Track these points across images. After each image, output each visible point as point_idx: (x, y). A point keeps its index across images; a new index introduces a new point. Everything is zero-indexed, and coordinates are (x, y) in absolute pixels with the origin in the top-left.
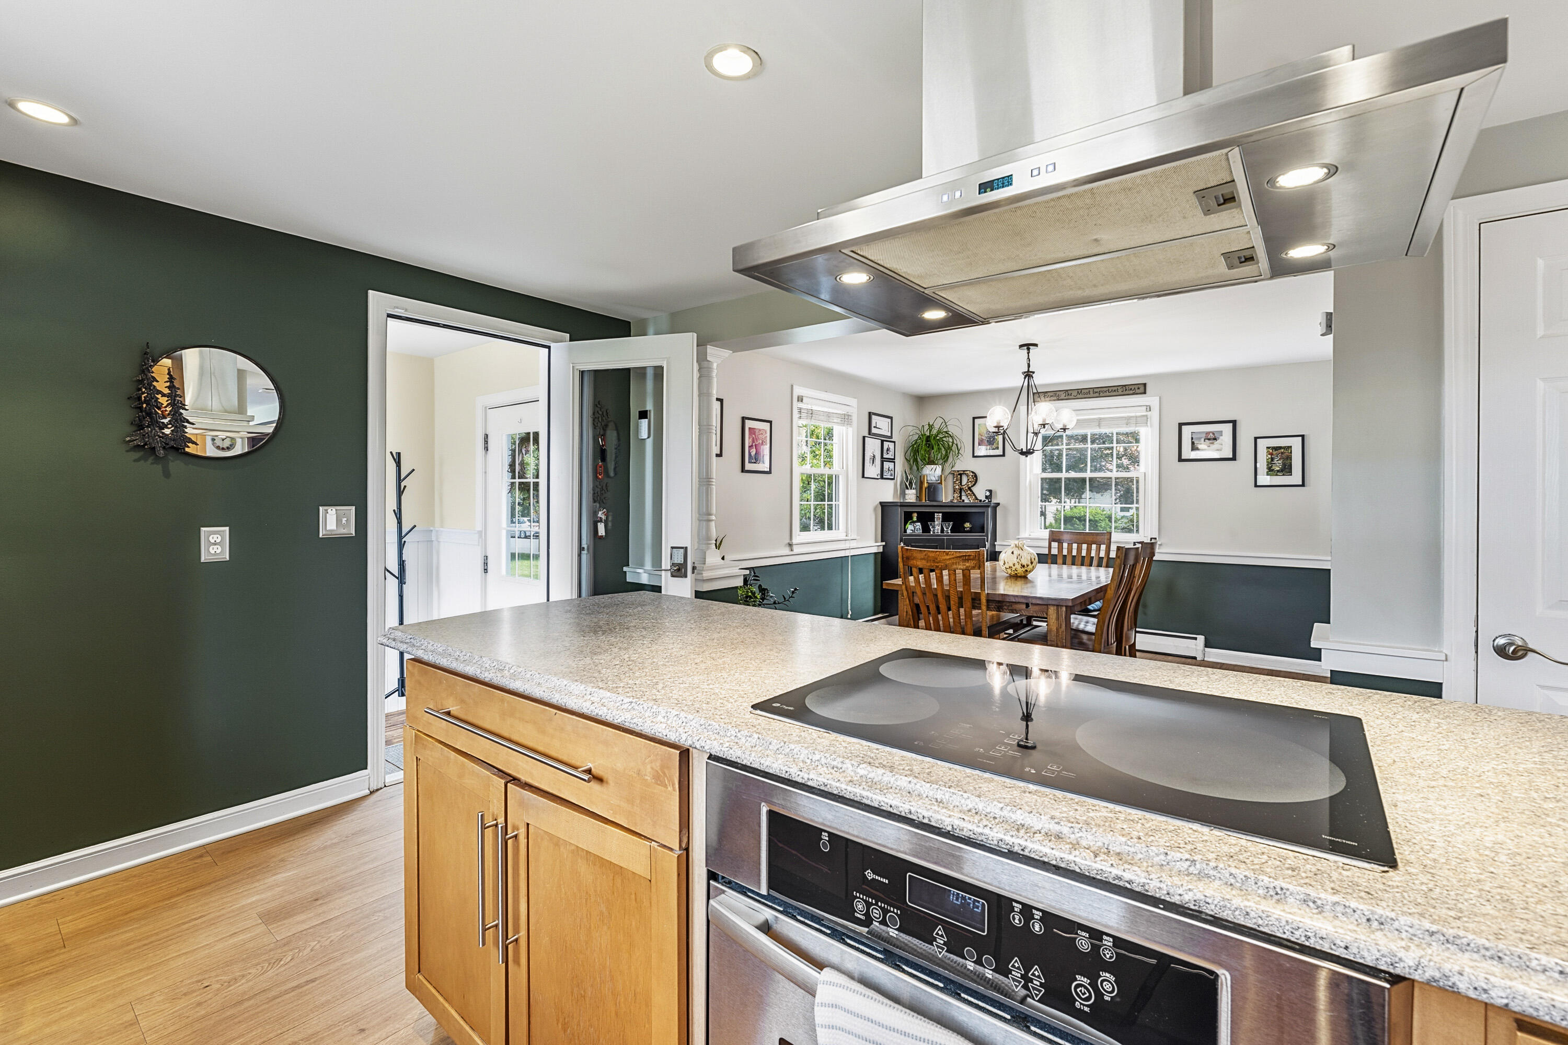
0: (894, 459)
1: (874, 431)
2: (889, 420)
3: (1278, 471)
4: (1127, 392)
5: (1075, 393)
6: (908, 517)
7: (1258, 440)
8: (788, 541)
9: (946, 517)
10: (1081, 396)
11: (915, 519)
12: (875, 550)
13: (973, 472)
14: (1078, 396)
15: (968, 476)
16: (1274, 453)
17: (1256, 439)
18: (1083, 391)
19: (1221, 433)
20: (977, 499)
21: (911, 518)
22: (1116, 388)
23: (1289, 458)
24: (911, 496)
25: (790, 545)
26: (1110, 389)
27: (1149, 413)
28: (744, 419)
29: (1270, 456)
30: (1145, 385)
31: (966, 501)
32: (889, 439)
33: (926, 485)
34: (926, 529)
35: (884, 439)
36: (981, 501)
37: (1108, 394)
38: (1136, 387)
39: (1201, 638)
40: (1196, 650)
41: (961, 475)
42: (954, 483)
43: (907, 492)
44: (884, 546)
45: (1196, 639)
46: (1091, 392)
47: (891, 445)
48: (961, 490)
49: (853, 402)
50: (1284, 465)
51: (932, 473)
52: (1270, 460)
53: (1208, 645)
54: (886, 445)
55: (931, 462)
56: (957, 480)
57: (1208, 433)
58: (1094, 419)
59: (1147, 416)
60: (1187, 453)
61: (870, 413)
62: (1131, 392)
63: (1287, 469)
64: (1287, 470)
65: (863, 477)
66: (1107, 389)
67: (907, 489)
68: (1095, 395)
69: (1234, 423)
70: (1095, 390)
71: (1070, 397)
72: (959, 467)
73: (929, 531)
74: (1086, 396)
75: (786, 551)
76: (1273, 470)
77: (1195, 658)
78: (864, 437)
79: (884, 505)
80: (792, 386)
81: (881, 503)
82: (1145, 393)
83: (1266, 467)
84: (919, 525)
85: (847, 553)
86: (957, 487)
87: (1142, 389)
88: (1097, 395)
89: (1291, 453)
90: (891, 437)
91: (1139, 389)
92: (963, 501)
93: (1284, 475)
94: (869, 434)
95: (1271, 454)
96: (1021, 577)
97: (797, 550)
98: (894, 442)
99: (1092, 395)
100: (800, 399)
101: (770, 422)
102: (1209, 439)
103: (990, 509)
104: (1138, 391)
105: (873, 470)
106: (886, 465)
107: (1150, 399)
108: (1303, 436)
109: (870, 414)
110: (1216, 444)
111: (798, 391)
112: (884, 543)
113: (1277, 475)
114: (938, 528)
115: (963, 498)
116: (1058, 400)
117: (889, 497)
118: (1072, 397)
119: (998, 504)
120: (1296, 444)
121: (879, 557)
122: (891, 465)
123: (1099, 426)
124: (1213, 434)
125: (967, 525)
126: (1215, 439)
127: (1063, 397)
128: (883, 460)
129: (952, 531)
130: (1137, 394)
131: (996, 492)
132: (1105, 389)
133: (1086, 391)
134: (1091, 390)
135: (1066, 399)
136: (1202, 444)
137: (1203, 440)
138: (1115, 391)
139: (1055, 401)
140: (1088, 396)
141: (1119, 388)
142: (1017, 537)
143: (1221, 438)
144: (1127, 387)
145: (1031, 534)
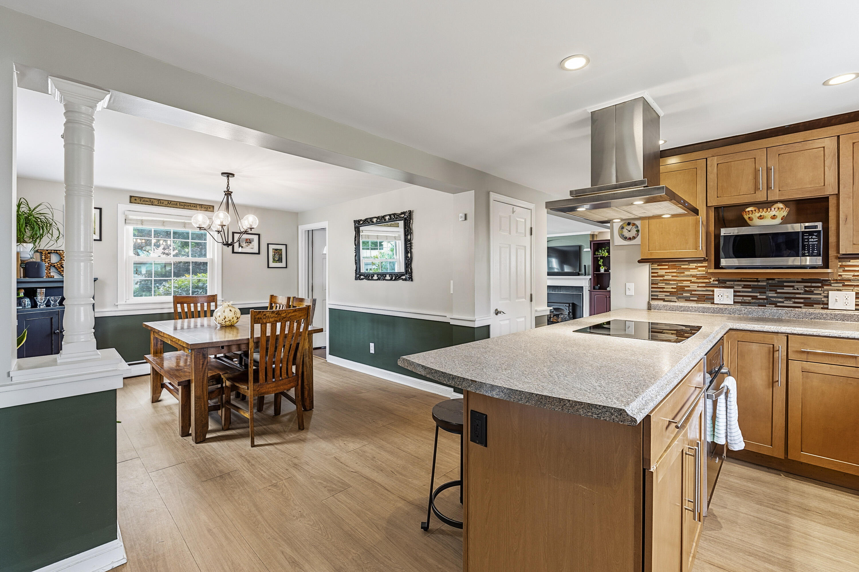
4: (201, 208)
5: (166, 203)
10: (170, 205)
16: (276, 252)
17: (268, 244)
18: (172, 203)
19: (253, 240)
22: (195, 205)
23: (281, 255)
26: (192, 205)
30: (213, 207)
37: (190, 207)
38: (207, 206)
42: (43, 261)
48: (51, 267)
50: (279, 258)
51: (25, 250)
52: (273, 255)
55: (23, 240)
56: (46, 258)
57: (247, 240)
58: (180, 222)
60: (237, 249)
62: (205, 209)
64: (280, 260)
66: (190, 204)
68: (181, 207)
69: (259, 235)
70: (181, 204)
71: (161, 204)
74: (174, 206)
83: (272, 258)
86: (47, 264)
87: (211, 209)
88: (183, 207)
89: (282, 252)
92: (53, 276)
93: (279, 262)
95: (274, 252)
99: (178, 206)
102: (247, 242)
104: (208, 208)
107: (214, 215)
108: (286, 245)
110: (251, 245)
113: (276, 262)
115: (52, 274)
116: (152, 205)
118: (164, 205)
120: (283, 248)
123: (185, 227)
124: (250, 240)
126: (250, 243)
127: (156, 203)
130: (207, 211)
132: (188, 204)
133: (174, 203)
134: (178, 204)
135: (159, 206)
136: (244, 244)
137: (244, 242)
138: (194, 207)
139: (149, 205)
140: (176, 206)
141: (197, 205)
142: (116, 304)
143: (253, 242)
144: (203, 206)
145: (127, 301)
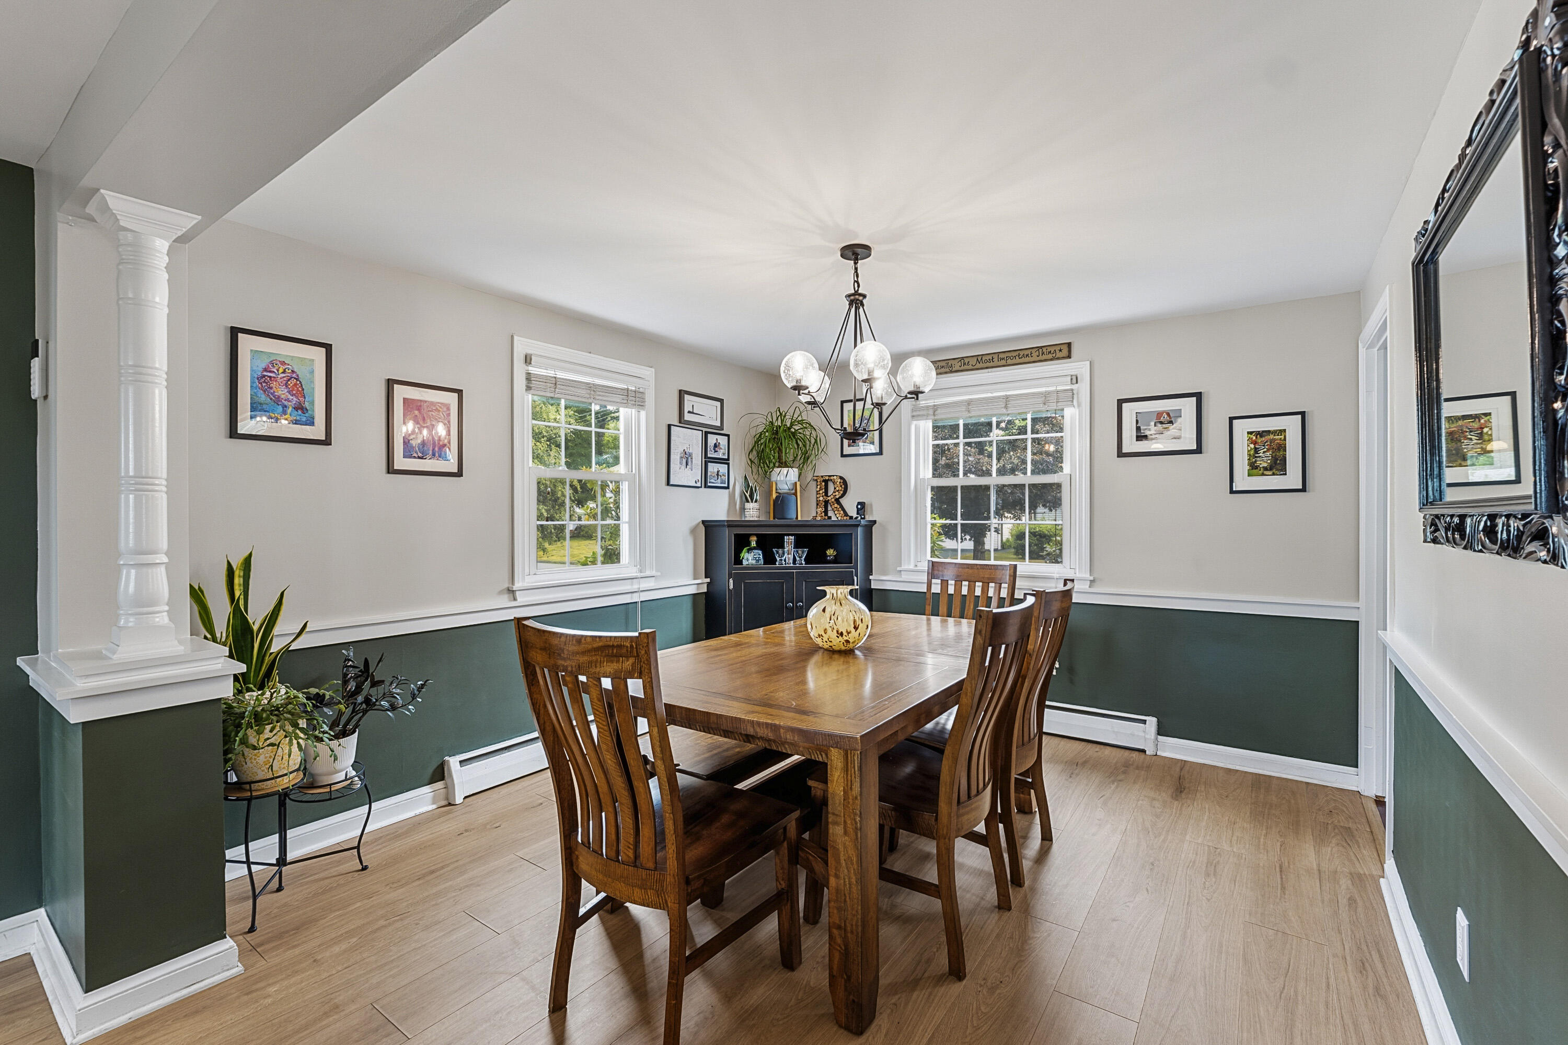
0: (728, 459)
1: (688, 417)
2: (718, 404)
3: (1265, 469)
4: (1044, 357)
5: (974, 361)
6: (741, 542)
7: (1235, 422)
8: (506, 585)
9: (800, 542)
10: (981, 365)
11: (754, 544)
12: (692, 590)
13: (841, 478)
14: (978, 366)
15: (834, 483)
16: (1259, 440)
17: (1231, 419)
18: (984, 358)
19: (1178, 414)
20: (846, 514)
21: (749, 544)
22: (1028, 352)
23: (1282, 447)
24: (753, 512)
25: (511, 592)
26: (1022, 353)
27: (1075, 387)
28: (390, 383)
29: (1252, 446)
30: (1069, 345)
31: (834, 518)
32: (718, 430)
33: (774, 496)
34: (769, 559)
35: (707, 431)
36: (851, 518)
37: (1018, 360)
38: (1058, 348)
39: (1152, 721)
40: (1145, 739)
41: (826, 482)
42: (817, 493)
43: (747, 505)
44: (709, 584)
45: (1144, 722)
46: (996, 359)
47: (723, 441)
48: (826, 502)
49: (648, 373)
50: (1275, 459)
51: (785, 478)
52: (1252, 452)
53: (1161, 731)
54: (712, 439)
55: (783, 464)
56: (821, 489)
57: (1159, 414)
58: (999, 397)
59: (1072, 390)
60: (1131, 444)
61: (680, 391)
62: (1050, 356)
63: (1278, 465)
64: (1279, 467)
65: (668, 484)
66: (1017, 353)
67: (748, 501)
68: (1001, 363)
69: (1198, 396)
70: (1001, 356)
71: (966, 367)
72: (823, 470)
73: (774, 561)
74: (988, 365)
75: (505, 601)
76: (1257, 468)
77: (1144, 751)
78: (669, 426)
79: (710, 527)
80: (512, 337)
81: (703, 522)
82: (1069, 357)
83: (1246, 462)
84: (759, 554)
85: (635, 598)
86: (821, 499)
87: (1065, 352)
88: (1003, 362)
89: (1285, 439)
90: (721, 428)
91: (1063, 351)
92: (830, 518)
93: (1274, 474)
94: (680, 422)
95: (1255, 443)
96: (840, 652)
97: (522, 599)
98: (728, 436)
99: (996, 363)
100: (528, 360)
101: (460, 392)
102: (1161, 423)
103: (860, 529)
104: (1059, 355)
105: (690, 475)
106: (713, 468)
107: (1078, 366)
108: (1303, 414)
109: (682, 393)
110: (1173, 430)
111: (522, 346)
112: (708, 580)
113: (1263, 474)
114: (789, 558)
115: (830, 513)
116: (951, 372)
117: (720, 513)
118: (970, 367)
119: (875, 522)
120: (1292, 425)
121: (702, 601)
122: (723, 468)
124: (1168, 414)
125: (830, 552)
126: (1171, 422)
127: (957, 368)
128: (707, 460)
129: (808, 561)
130: (1058, 359)
131: (871, 505)
132: (1014, 354)
133: (988, 357)
134: (995, 357)
135: (962, 371)
136: (1151, 430)
137: (1153, 423)
138: (1027, 355)
139: (946, 373)
140: (991, 364)
141: (1033, 351)
142: (899, 569)
143: (1179, 420)
144: (1044, 350)
145: (919, 564)
